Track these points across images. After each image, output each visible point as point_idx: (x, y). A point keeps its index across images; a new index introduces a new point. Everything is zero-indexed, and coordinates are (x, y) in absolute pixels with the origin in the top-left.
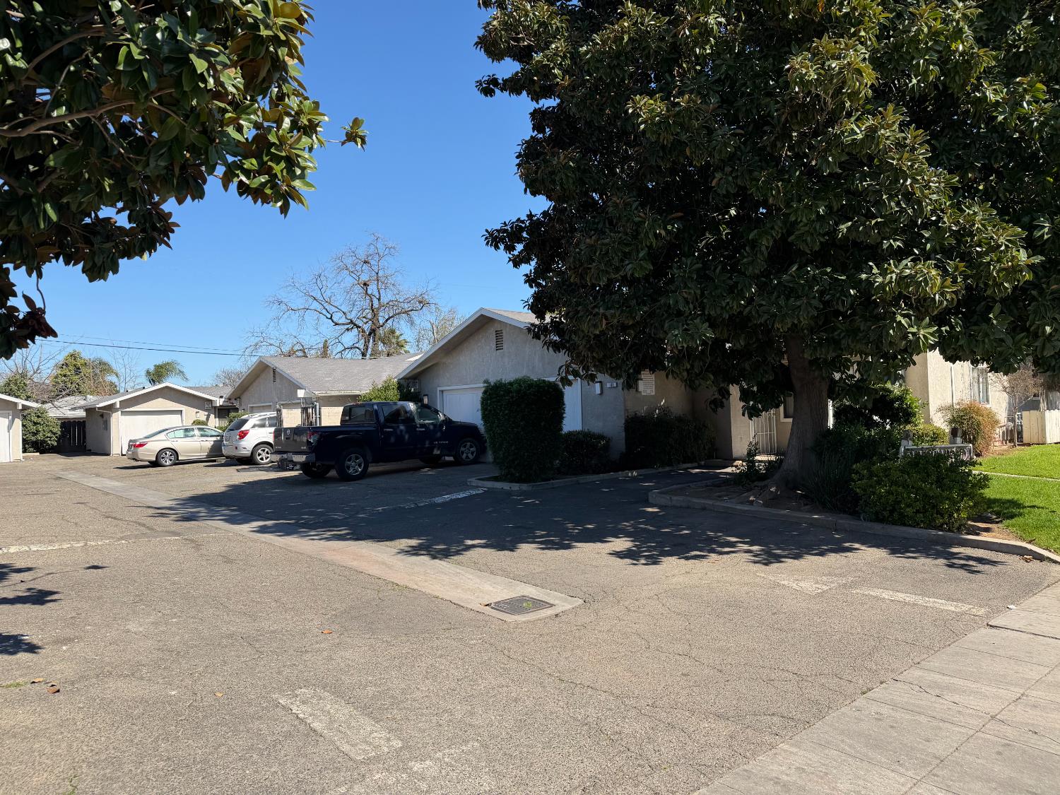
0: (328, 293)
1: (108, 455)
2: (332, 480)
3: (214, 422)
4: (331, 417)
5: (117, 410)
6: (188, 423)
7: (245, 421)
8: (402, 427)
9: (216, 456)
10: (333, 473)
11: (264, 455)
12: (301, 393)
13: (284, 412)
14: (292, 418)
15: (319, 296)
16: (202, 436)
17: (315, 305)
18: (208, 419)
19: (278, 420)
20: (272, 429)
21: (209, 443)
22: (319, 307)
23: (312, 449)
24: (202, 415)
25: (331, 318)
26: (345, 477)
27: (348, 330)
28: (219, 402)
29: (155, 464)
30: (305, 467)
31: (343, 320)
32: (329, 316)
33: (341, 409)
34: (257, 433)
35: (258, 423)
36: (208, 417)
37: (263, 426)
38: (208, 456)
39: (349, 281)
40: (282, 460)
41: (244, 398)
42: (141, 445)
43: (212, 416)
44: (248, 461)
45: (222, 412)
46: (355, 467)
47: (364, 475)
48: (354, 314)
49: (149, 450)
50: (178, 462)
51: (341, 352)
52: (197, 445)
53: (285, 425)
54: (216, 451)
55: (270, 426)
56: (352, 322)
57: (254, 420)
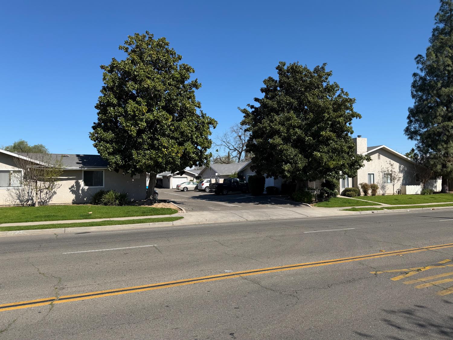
0: (228, 140)
1: (169, 188)
2: (221, 195)
3: (195, 180)
4: (221, 181)
5: (171, 177)
6: (189, 181)
7: (203, 181)
8: (235, 184)
9: (197, 189)
10: (221, 194)
11: (207, 189)
12: (217, 174)
13: (212, 179)
14: (213, 181)
15: (225, 140)
16: (193, 184)
17: (224, 144)
18: (193, 180)
19: (210, 181)
20: (209, 183)
21: (195, 186)
22: (225, 145)
23: (216, 188)
24: (192, 179)
25: (229, 148)
26: (223, 194)
27: (234, 151)
28: (197, 175)
29: (183, 191)
30: (215, 192)
31: (233, 148)
32: (228, 147)
33: (223, 179)
34: (206, 184)
35: (206, 181)
36: (194, 179)
37: (207, 182)
38: (194, 189)
39: (236, 135)
40: (211, 190)
41: (203, 174)
42: (180, 186)
43: (195, 179)
44: (204, 191)
45: (197, 178)
46: (225, 192)
47: (227, 194)
48: (236, 146)
49: (181, 187)
50: (187, 191)
51: (232, 158)
52: (192, 186)
53: (212, 183)
54: (196, 188)
55: (209, 182)
56: (235, 149)
57: (205, 181)
